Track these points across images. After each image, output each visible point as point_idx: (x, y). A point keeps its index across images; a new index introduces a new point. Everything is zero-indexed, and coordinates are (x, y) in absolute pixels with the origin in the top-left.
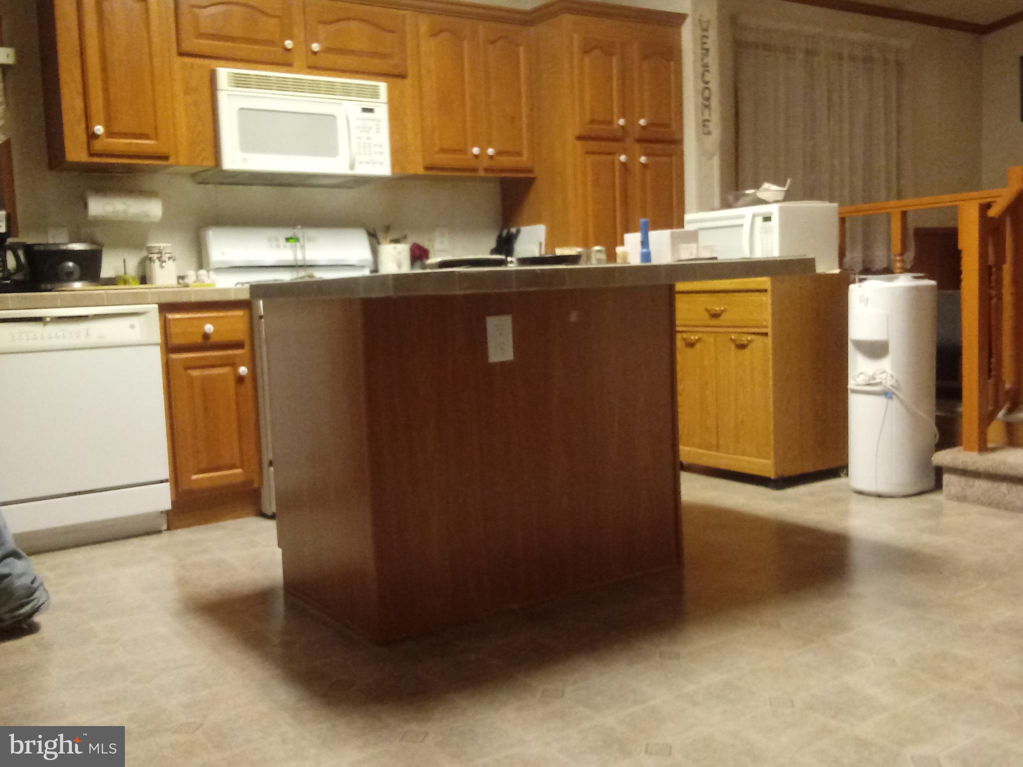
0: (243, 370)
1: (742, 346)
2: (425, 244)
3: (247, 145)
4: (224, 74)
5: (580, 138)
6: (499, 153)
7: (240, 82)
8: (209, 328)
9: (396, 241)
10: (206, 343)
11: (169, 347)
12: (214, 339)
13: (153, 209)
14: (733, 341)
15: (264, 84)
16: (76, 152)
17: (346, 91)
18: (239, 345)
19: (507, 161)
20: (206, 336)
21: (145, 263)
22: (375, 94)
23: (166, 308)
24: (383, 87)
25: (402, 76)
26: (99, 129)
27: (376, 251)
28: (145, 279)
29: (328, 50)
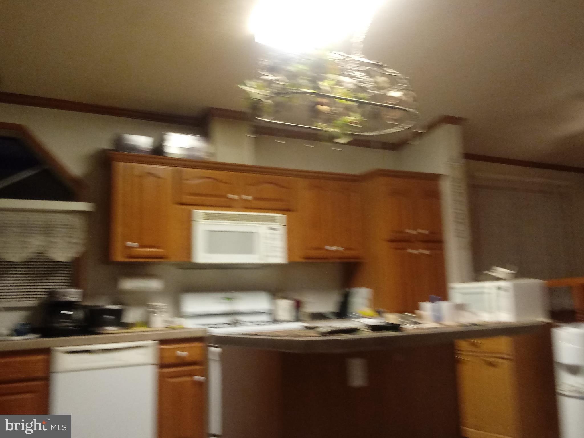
1: (491, 364)
3: (212, 249)
4: (199, 213)
5: (392, 241)
6: (346, 249)
7: (208, 217)
9: (284, 298)
11: (162, 365)
13: (156, 285)
14: (485, 360)
15: (219, 218)
16: (119, 256)
19: (349, 253)
21: (148, 314)
24: (281, 217)
26: (132, 244)
27: (273, 304)
28: (146, 323)
29: (255, 199)
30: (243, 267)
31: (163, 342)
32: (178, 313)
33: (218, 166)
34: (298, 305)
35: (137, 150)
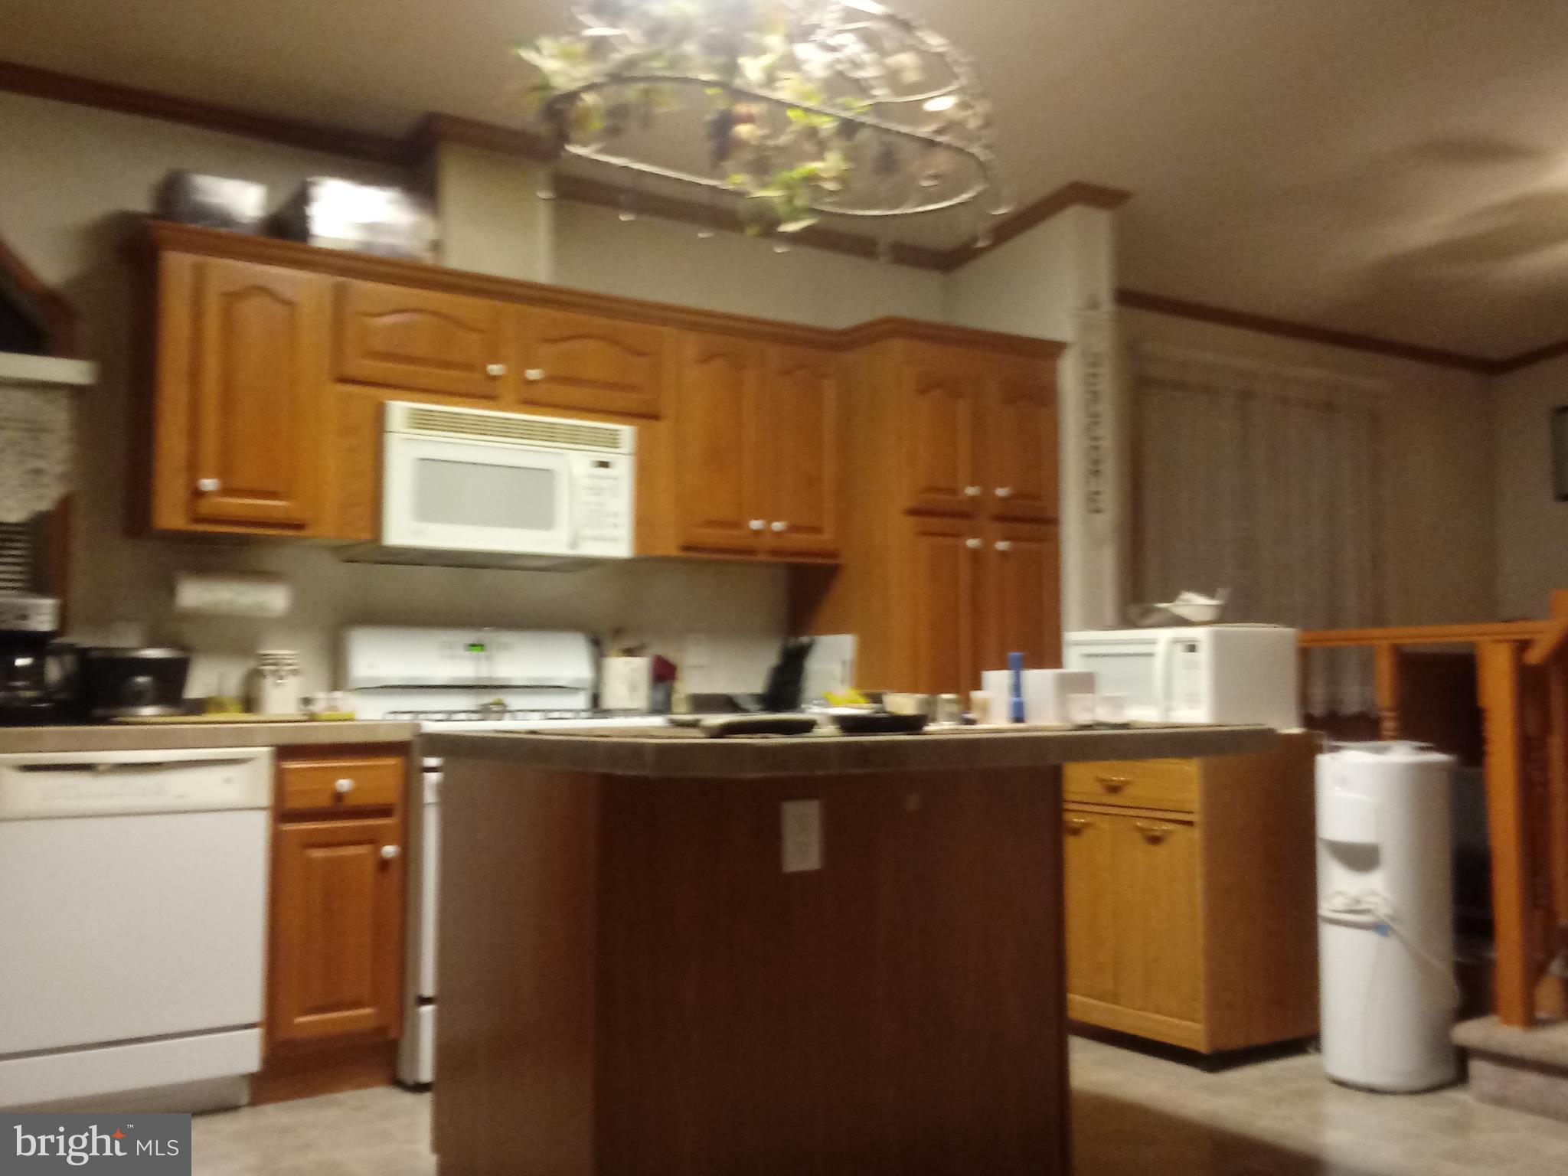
0: (389, 850)
1: (1155, 840)
2: (671, 655)
3: (426, 511)
4: (399, 409)
5: (914, 512)
6: (793, 529)
7: (422, 422)
8: (344, 784)
9: (630, 652)
10: (339, 808)
11: (283, 813)
12: (351, 802)
13: (274, 599)
14: (1140, 830)
15: (455, 425)
16: (170, 515)
17: (574, 438)
18: (384, 811)
19: (803, 540)
20: (339, 797)
21: (254, 678)
22: (613, 441)
24: (626, 432)
25: (654, 417)
26: (209, 484)
27: (598, 666)
28: (249, 702)
29: (551, 379)
30: (518, 563)
31: (285, 752)
32: (337, 677)
33: (446, 279)
34: (664, 674)
35: (223, 219)
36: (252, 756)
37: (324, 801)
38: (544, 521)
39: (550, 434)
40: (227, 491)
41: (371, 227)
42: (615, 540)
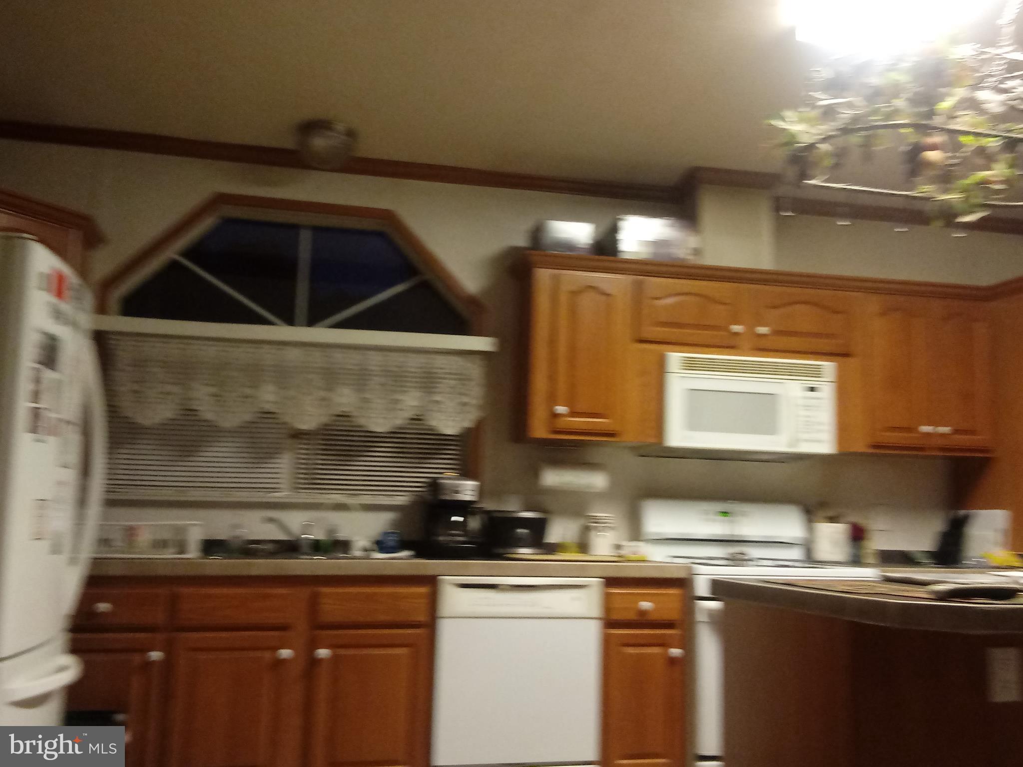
0: (675, 652)
2: (863, 522)
3: (694, 424)
4: (675, 358)
6: (956, 431)
7: (691, 365)
8: (646, 605)
9: (832, 519)
10: (643, 621)
11: (610, 623)
12: (655, 617)
13: (597, 481)
15: (711, 367)
16: (539, 429)
17: (791, 372)
18: (669, 625)
19: (965, 440)
20: (643, 613)
21: (585, 531)
22: (816, 373)
23: (611, 582)
24: (828, 367)
25: (846, 355)
26: (561, 409)
27: (810, 530)
28: (583, 547)
29: (777, 333)
30: (750, 457)
32: (636, 532)
33: (709, 272)
34: (858, 535)
35: (569, 246)
36: (590, 584)
37: (631, 616)
38: (771, 429)
39: (775, 370)
40: (573, 414)
41: (657, 244)
42: (818, 441)
